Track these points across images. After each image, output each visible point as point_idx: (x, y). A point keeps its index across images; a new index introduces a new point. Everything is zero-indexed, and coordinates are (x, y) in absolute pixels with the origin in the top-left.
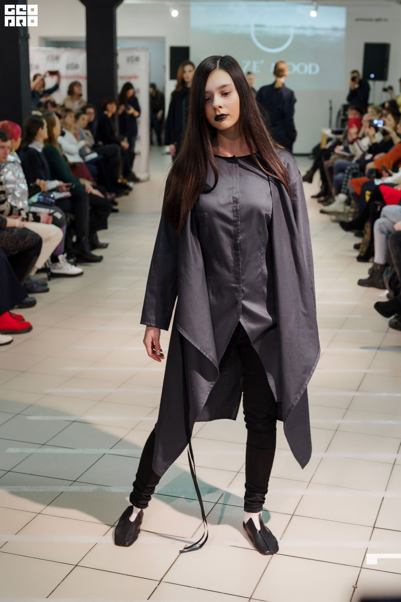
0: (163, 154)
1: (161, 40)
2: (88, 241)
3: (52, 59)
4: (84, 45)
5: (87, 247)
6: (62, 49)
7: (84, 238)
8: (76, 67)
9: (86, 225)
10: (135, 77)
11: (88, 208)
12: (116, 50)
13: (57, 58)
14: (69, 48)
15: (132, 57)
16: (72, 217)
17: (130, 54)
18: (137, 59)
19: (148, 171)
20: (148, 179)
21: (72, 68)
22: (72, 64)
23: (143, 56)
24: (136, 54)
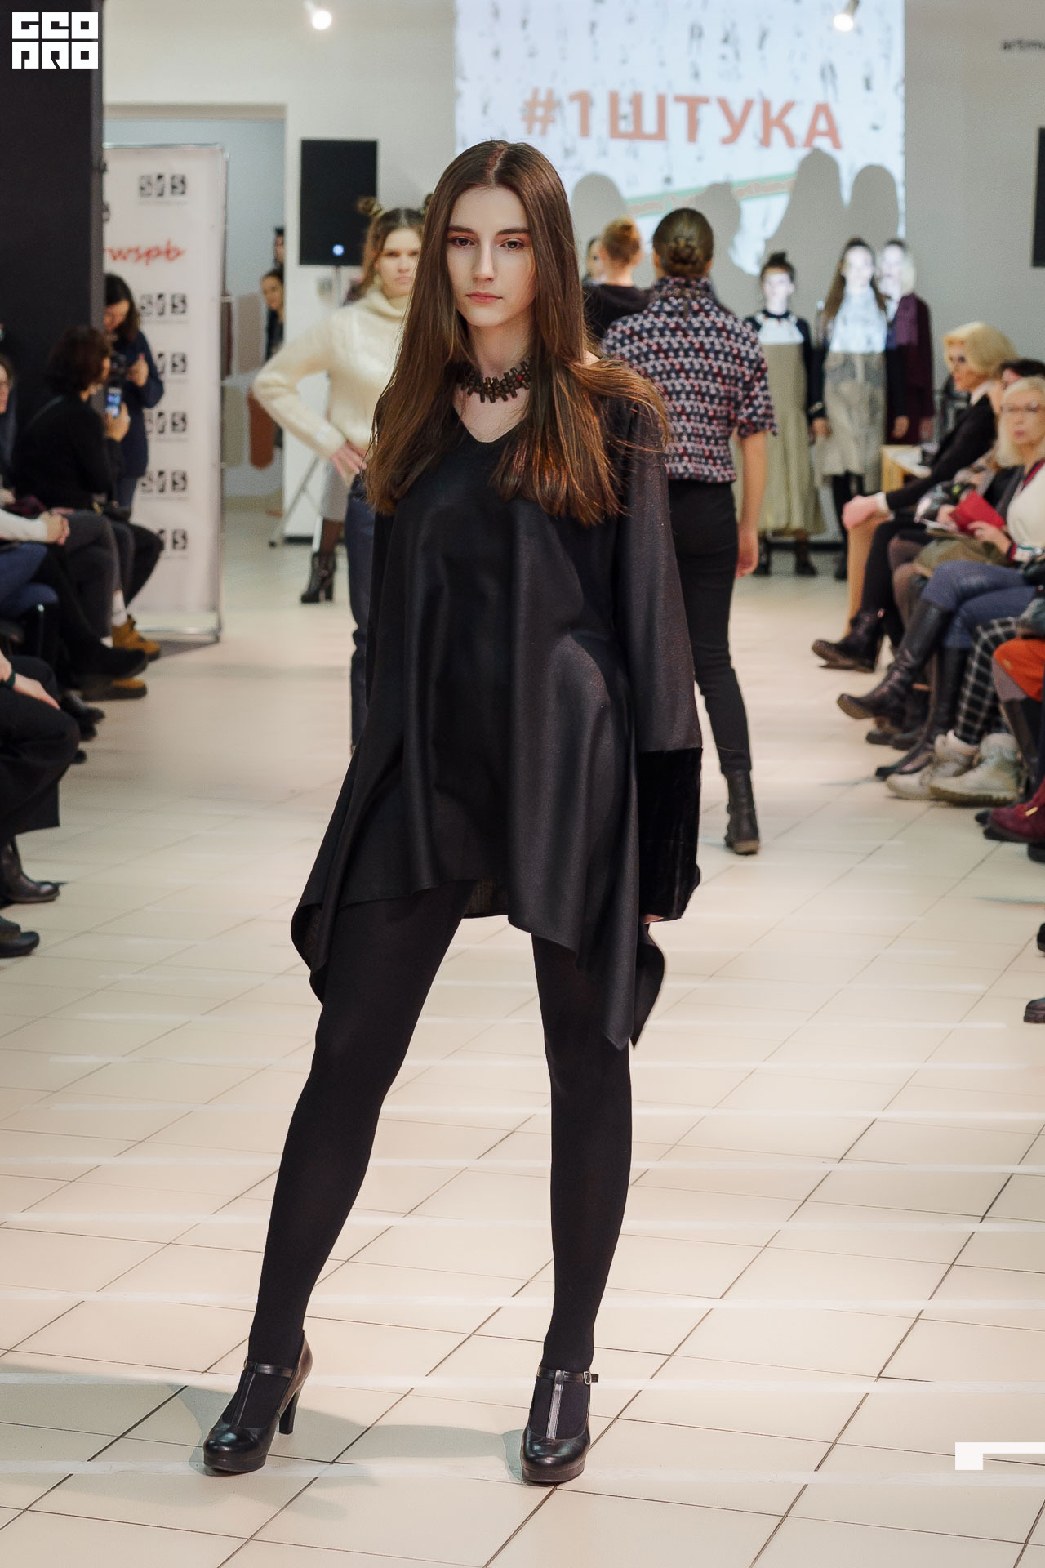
0: (273, 544)
1: (272, 116)
10: (170, 253)
12: (101, 149)
15: (160, 177)
17: (151, 167)
18: (179, 185)
19: (214, 607)
20: (216, 638)
23: (202, 176)
24: (173, 166)
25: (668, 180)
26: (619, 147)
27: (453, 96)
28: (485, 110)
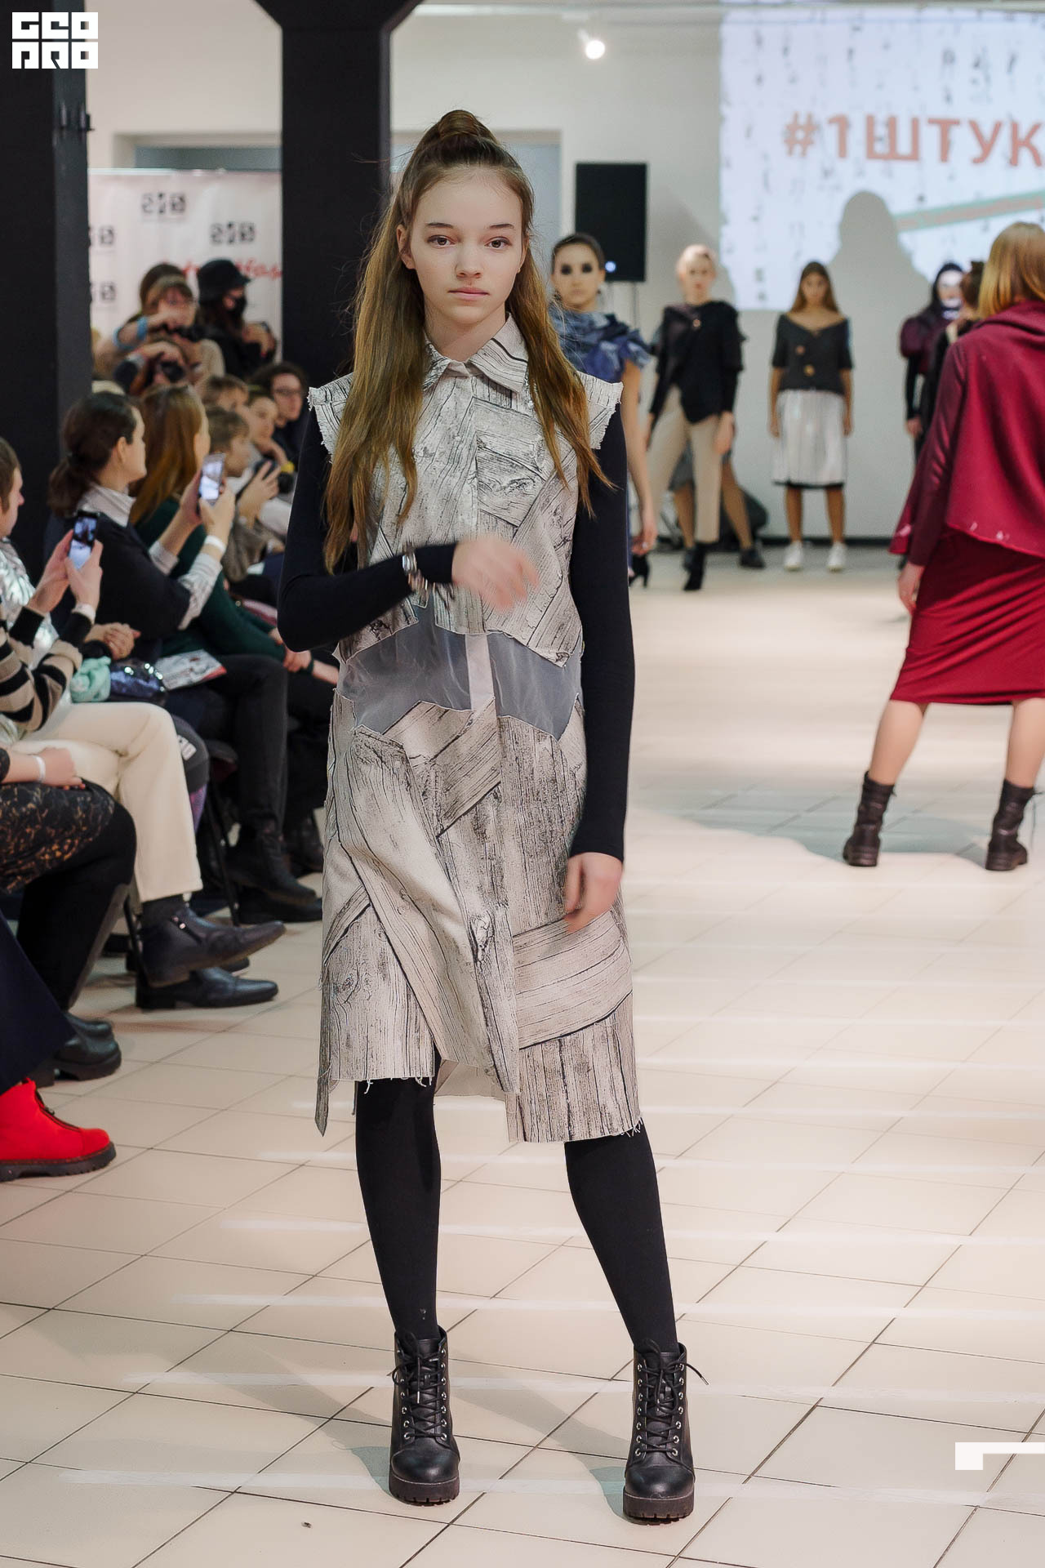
1: (550, 141)
2: (281, 838)
3: (161, 211)
4: (276, 161)
5: (281, 864)
6: (198, 173)
7: (270, 827)
8: (247, 234)
9: (277, 783)
11: (286, 723)
13: (180, 204)
14: (221, 172)
16: (228, 754)
21: (231, 241)
22: (230, 226)
25: (921, 199)
26: (876, 166)
27: (720, 120)
28: (749, 133)
